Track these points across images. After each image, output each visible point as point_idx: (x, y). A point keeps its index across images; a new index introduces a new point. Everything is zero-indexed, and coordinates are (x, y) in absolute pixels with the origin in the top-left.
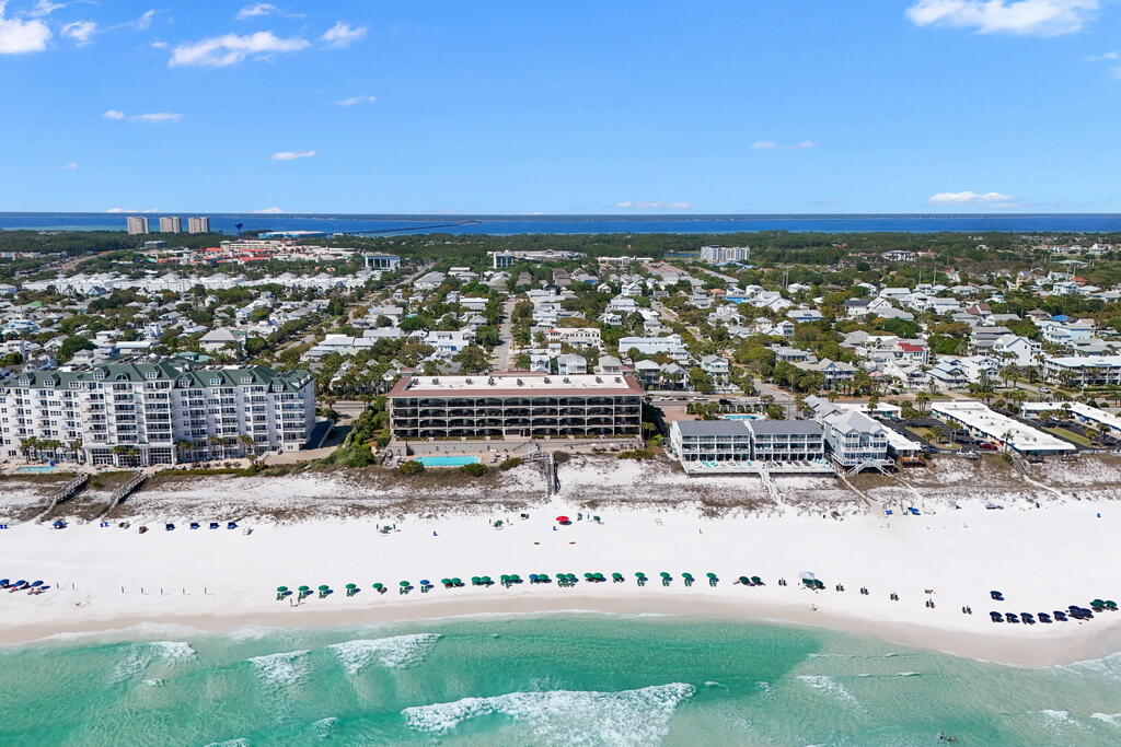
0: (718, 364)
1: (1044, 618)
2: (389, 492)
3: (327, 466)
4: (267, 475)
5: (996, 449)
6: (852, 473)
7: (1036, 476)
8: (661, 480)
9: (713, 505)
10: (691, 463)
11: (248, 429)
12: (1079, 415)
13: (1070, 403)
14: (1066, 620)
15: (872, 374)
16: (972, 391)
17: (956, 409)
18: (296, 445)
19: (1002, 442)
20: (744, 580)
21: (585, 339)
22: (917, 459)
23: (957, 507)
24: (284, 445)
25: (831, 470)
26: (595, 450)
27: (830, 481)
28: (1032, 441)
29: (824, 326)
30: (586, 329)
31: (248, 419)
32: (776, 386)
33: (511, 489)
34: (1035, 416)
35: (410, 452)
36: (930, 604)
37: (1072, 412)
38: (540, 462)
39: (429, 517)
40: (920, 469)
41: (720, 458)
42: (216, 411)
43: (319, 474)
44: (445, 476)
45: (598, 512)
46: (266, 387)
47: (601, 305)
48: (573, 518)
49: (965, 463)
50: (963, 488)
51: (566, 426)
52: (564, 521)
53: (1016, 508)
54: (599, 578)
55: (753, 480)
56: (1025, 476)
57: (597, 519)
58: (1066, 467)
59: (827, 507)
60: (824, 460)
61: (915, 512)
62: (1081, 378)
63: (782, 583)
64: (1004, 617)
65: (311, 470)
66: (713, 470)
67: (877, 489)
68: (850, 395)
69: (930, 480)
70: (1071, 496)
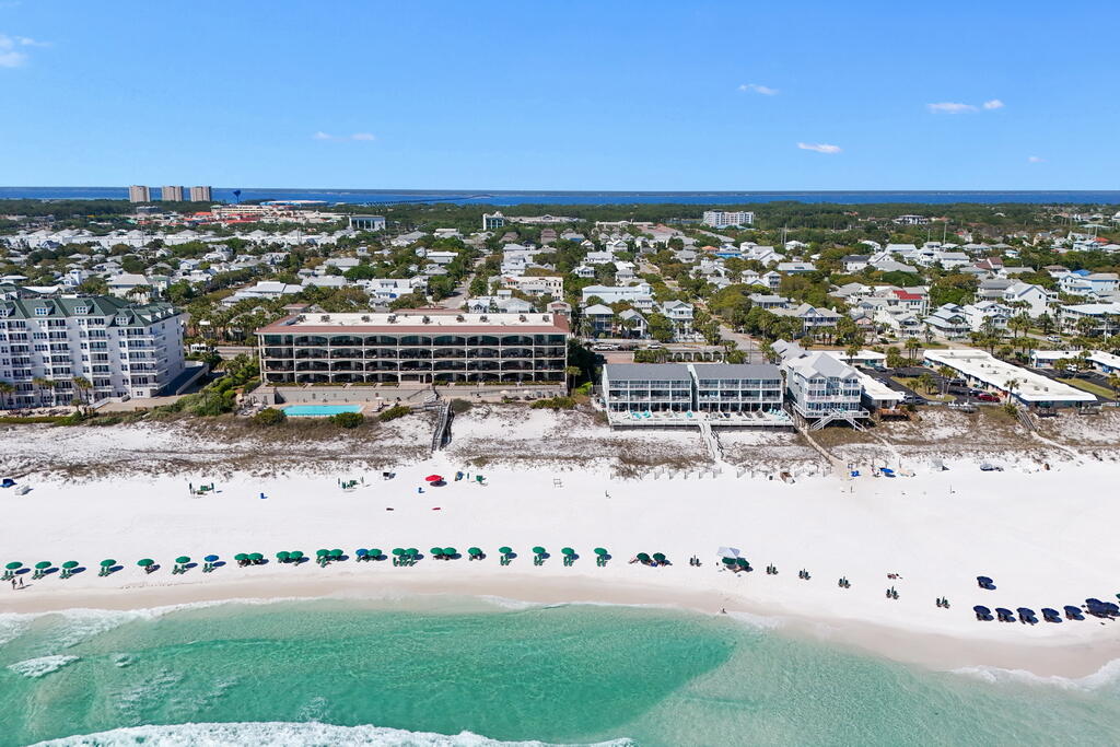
0: (681, 309)
1: (1051, 615)
2: (233, 446)
3: (169, 415)
4: (93, 424)
5: (998, 400)
6: (816, 428)
7: (1048, 433)
8: (579, 433)
9: (631, 462)
10: (620, 414)
11: (86, 370)
12: (1101, 364)
13: (1092, 352)
14: (1083, 618)
15: (859, 322)
16: (974, 339)
17: (952, 356)
18: (146, 390)
19: (1005, 393)
20: (644, 558)
21: (543, 287)
22: (898, 411)
23: (944, 469)
24: (132, 390)
25: (790, 423)
26: (506, 397)
27: (787, 436)
28: (1042, 391)
29: (816, 279)
30: (546, 278)
31: (85, 358)
32: (747, 336)
33: (388, 443)
34: (1048, 366)
35: (279, 400)
36: (892, 594)
37: (1092, 361)
38: (432, 411)
39: (265, 475)
40: (903, 423)
41: (655, 408)
42: (44, 348)
43: (157, 423)
44: (310, 428)
45: (485, 471)
46: (108, 319)
47: (577, 259)
48: (449, 477)
49: (958, 416)
50: (953, 446)
51: (476, 371)
52: (437, 481)
53: (1019, 470)
54: (451, 555)
55: (693, 434)
56: (1033, 433)
57: (480, 479)
58: (1085, 422)
59: (777, 467)
60: (782, 412)
61: (889, 473)
62: (1104, 328)
63: (695, 562)
64: (994, 614)
65: (149, 419)
66: (644, 421)
67: (845, 447)
68: (830, 344)
69: (914, 436)
70: (1091, 455)
